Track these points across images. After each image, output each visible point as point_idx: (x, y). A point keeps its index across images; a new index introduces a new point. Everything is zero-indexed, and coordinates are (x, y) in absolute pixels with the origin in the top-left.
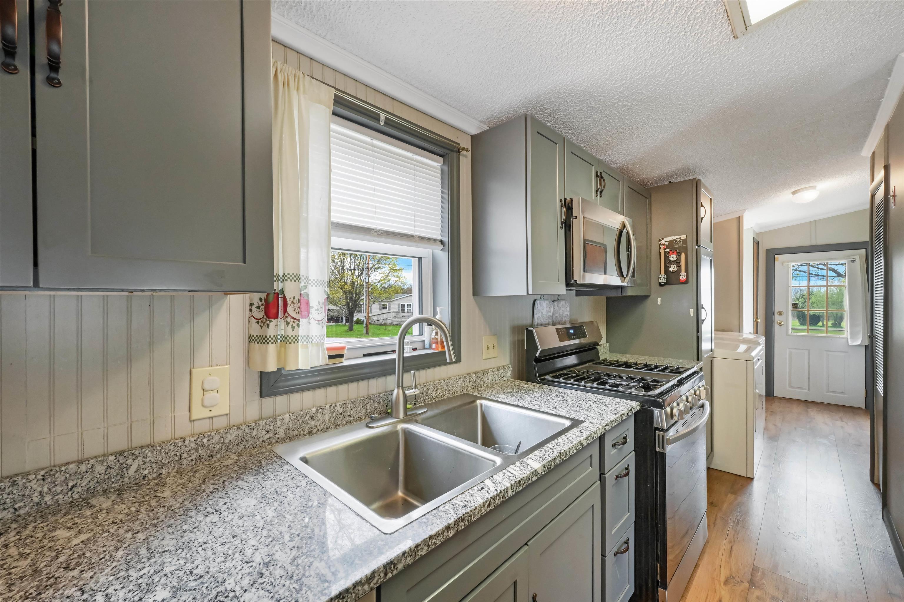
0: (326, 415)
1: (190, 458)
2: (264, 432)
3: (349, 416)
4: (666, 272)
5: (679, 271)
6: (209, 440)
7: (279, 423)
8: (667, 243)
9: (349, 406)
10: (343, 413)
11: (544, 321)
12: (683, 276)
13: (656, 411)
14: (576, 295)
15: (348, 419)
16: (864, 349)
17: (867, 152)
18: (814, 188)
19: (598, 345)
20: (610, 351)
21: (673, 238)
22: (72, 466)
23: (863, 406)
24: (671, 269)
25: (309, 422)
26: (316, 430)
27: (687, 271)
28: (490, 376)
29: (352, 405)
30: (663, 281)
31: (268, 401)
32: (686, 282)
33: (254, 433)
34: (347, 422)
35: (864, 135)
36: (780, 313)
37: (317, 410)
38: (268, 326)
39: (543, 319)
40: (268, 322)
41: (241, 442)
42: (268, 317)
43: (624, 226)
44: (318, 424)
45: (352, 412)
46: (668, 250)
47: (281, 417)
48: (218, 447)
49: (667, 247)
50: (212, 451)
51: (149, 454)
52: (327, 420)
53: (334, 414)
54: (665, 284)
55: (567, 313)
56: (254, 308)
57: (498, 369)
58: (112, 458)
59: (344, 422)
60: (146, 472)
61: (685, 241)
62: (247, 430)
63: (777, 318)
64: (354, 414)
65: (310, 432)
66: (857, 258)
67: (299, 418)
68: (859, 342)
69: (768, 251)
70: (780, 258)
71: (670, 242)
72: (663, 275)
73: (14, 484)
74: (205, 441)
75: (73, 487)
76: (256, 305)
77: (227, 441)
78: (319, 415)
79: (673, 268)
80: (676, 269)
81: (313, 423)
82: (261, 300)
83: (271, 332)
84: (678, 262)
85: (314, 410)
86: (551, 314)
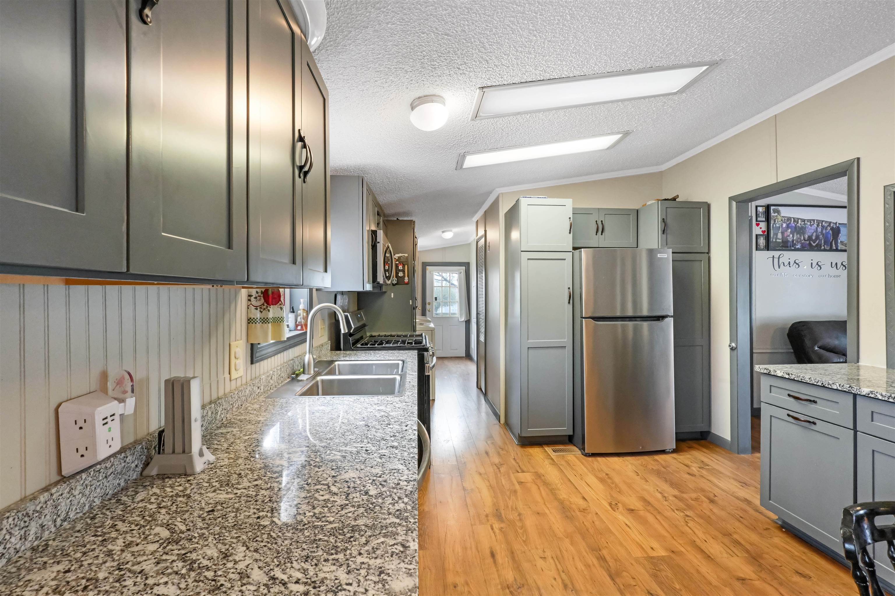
2: (257, 388)
3: (282, 377)
4: (397, 276)
5: (404, 276)
7: (262, 381)
8: (397, 258)
12: (406, 280)
13: (425, 353)
15: (282, 379)
16: (465, 323)
17: (475, 219)
18: (451, 231)
21: (400, 255)
23: (464, 356)
24: (399, 275)
26: (272, 387)
27: (408, 276)
30: (395, 282)
31: (260, 364)
32: (407, 284)
35: (476, 212)
36: (429, 304)
38: (269, 311)
40: (269, 308)
42: (268, 304)
43: (388, 247)
44: (273, 383)
46: (397, 262)
47: (262, 378)
49: (397, 260)
52: (275, 380)
54: (396, 284)
55: (347, 304)
56: (252, 299)
59: (281, 382)
61: (407, 258)
63: (428, 307)
65: (271, 389)
66: (462, 271)
67: (267, 378)
68: (463, 320)
69: (423, 263)
70: (429, 268)
71: (399, 257)
72: (395, 279)
76: (254, 296)
79: (401, 274)
80: (402, 275)
81: (271, 382)
82: (257, 292)
83: (271, 315)
84: (403, 271)
85: (272, 371)
86: (342, 304)
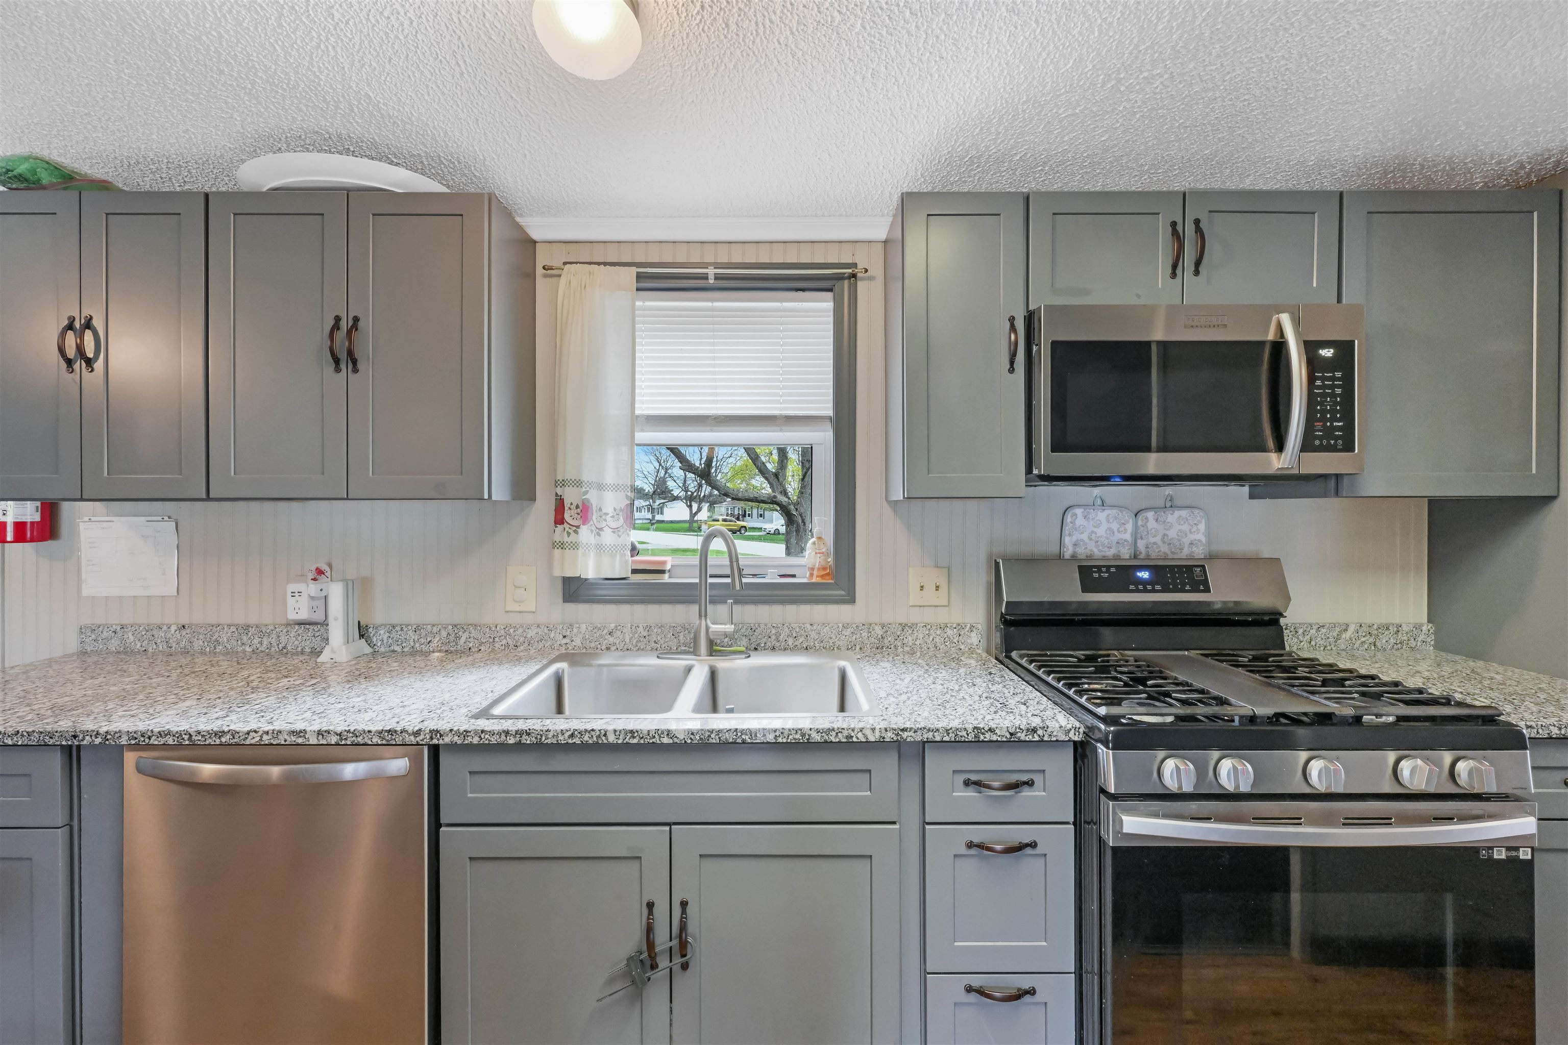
0: (627, 635)
1: (501, 643)
2: (561, 637)
3: (655, 642)
6: (515, 631)
7: (575, 630)
9: (655, 631)
10: (647, 637)
11: (1100, 551)
14: (1252, 496)
15: (653, 645)
19: (1281, 615)
20: (1436, 647)
22: (429, 626)
25: (607, 637)
26: (615, 647)
28: (921, 636)
29: (659, 630)
31: (571, 607)
33: (552, 635)
34: (652, 649)
37: (616, 627)
39: (1097, 546)
41: (541, 640)
44: (617, 643)
45: (659, 638)
47: (578, 625)
48: (522, 639)
50: (517, 642)
51: (473, 631)
52: (627, 640)
53: (636, 635)
55: (1201, 537)
57: (943, 627)
58: (450, 627)
59: (649, 648)
60: (471, 645)
62: (546, 630)
64: (662, 641)
65: (608, 649)
67: (596, 630)
73: (402, 629)
74: (512, 631)
75: (430, 642)
77: (529, 636)
78: (619, 633)
81: (611, 639)
85: (613, 626)
86: (1128, 537)
